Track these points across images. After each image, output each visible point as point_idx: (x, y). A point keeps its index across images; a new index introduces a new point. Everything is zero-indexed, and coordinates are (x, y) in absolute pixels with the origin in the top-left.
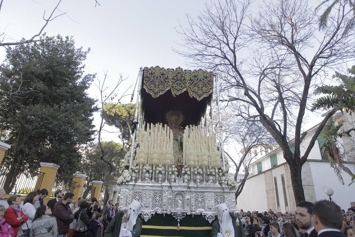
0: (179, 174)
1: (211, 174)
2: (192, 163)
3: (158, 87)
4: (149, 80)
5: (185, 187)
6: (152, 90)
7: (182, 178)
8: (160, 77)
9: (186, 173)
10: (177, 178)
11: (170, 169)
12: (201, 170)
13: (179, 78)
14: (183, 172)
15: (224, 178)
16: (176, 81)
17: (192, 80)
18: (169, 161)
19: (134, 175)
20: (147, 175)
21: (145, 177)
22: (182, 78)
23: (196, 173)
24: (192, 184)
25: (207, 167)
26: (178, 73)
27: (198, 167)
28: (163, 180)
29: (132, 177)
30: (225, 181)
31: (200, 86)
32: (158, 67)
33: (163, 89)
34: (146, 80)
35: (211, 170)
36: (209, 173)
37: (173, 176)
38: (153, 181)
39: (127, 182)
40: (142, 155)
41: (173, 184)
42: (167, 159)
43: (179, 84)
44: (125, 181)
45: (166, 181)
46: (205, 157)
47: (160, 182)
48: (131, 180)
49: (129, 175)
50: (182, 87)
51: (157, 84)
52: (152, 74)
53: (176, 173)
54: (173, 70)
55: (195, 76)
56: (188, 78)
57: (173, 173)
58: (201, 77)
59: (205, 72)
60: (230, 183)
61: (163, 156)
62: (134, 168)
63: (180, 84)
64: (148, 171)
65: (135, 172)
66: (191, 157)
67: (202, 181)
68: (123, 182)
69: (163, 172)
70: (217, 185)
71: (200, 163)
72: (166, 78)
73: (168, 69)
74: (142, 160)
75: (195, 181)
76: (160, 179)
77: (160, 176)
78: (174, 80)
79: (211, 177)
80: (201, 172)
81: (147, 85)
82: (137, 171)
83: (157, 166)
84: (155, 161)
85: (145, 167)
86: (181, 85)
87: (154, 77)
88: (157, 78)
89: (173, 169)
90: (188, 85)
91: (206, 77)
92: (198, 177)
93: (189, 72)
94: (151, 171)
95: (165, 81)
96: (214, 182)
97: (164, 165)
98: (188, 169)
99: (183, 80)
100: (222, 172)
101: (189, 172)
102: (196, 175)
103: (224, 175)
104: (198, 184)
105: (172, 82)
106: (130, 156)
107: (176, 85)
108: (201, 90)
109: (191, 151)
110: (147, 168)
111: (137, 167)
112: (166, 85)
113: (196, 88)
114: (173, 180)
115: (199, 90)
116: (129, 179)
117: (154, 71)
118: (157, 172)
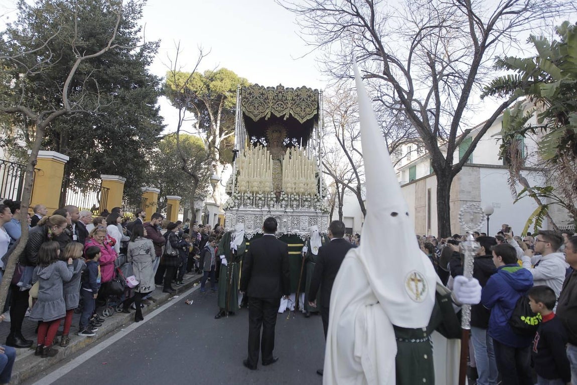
0: (278, 200)
1: (306, 200)
2: (289, 190)
3: (258, 109)
4: (248, 101)
5: (282, 211)
6: (251, 112)
7: (280, 204)
8: (260, 97)
9: (283, 199)
10: (275, 204)
11: (269, 196)
12: (297, 196)
13: (280, 97)
14: (281, 198)
15: (318, 204)
16: (277, 101)
17: (294, 100)
18: (268, 189)
19: (237, 201)
20: (249, 201)
21: (247, 203)
22: (284, 98)
23: (293, 199)
24: (289, 209)
25: (303, 194)
26: (279, 93)
27: (295, 194)
28: (263, 206)
29: (235, 203)
30: (319, 206)
31: (303, 107)
32: (257, 85)
33: (262, 111)
34: (244, 102)
35: (307, 197)
36: (304, 199)
37: (272, 202)
38: (254, 206)
39: (231, 207)
40: (244, 183)
41: (272, 209)
42: (266, 187)
43: (280, 105)
44: (229, 207)
45: (266, 206)
46: (302, 185)
47: (260, 208)
48: (235, 206)
49: (232, 201)
50: (283, 108)
51: (256, 105)
52: (250, 94)
53: (275, 199)
54: (274, 88)
55: (298, 96)
56: (289, 98)
57: (272, 199)
58: (304, 96)
59: (309, 90)
60: (323, 208)
61: (262, 184)
62: (237, 195)
63: (282, 104)
64: (249, 198)
65: (238, 199)
66: (289, 185)
67: (298, 206)
68: (227, 208)
69: (263, 199)
70: (312, 209)
71: (297, 190)
72: (265, 99)
73: (268, 88)
74: (243, 188)
75: (292, 206)
76: (260, 205)
77: (260, 202)
78: (275, 100)
79: (306, 203)
80: (298, 198)
81: (245, 107)
82: (239, 198)
83: (257, 193)
84: (255, 189)
85: (246, 194)
86: (282, 106)
87: (253, 97)
88: (256, 98)
89: (272, 196)
90: (289, 105)
91: (310, 96)
92: (295, 203)
93: (291, 90)
94: (252, 198)
95: (265, 102)
96: (309, 207)
97: (264, 192)
98: (286, 196)
99: (285, 100)
100: (317, 198)
101: (286, 199)
102: (293, 201)
103: (318, 201)
104: (295, 209)
105: (272, 103)
106: (232, 183)
107: (277, 106)
108: (304, 111)
109: (289, 179)
110: (248, 195)
111: (240, 194)
112: (266, 106)
113: (298, 109)
114: (272, 205)
115: (301, 111)
116: (232, 206)
117: (252, 90)
118: (258, 198)
